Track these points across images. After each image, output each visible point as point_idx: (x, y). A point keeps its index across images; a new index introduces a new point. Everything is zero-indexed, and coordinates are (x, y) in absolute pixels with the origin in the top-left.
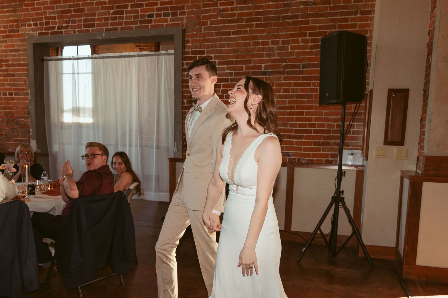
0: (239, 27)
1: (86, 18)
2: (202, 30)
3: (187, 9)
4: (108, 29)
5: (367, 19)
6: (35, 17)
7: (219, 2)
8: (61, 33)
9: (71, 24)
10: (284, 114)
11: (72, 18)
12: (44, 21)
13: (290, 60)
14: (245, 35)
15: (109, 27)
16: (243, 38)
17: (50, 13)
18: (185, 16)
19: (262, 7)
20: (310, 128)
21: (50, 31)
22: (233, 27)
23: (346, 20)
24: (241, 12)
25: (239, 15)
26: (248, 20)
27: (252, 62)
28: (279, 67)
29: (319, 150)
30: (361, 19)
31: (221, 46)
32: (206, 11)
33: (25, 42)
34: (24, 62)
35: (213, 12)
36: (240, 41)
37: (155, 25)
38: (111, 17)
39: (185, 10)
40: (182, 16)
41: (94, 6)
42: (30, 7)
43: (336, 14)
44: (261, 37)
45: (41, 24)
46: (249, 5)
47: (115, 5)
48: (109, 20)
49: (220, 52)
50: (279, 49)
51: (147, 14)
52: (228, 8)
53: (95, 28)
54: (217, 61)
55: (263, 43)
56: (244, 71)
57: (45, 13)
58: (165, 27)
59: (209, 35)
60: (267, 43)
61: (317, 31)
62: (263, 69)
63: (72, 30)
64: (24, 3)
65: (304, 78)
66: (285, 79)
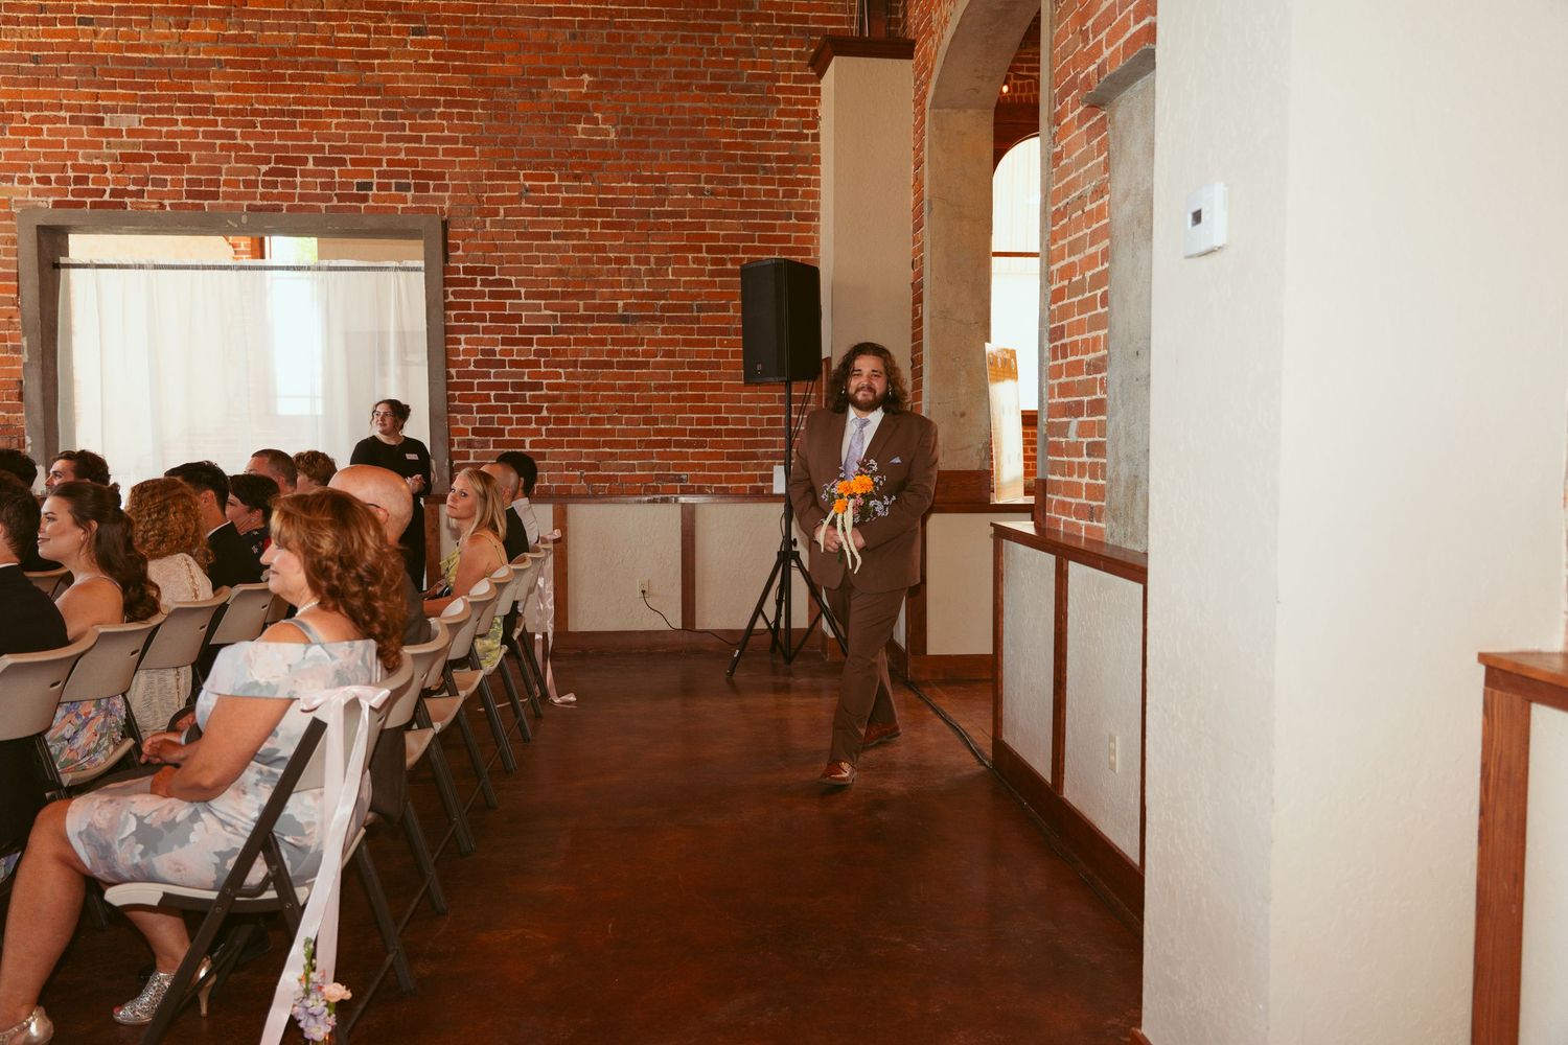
0: (567, 225)
1: (194, 176)
2: (488, 225)
3: (451, 179)
4: (256, 206)
5: (808, 229)
6: (42, 161)
7: (522, 173)
8: (123, 206)
9: (150, 188)
10: (666, 399)
11: (153, 174)
12: (71, 174)
13: (673, 296)
14: (580, 242)
15: (259, 203)
16: (575, 248)
17: (87, 157)
18: (447, 194)
19: (612, 190)
20: (718, 427)
21: (88, 200)
22: (553, 225)
23: (772, 228)
24: (570, 195)
25: (567, 201)
26: (586, 213)
27: (597, 297)
28: (652, 307)
29: (737, 468)
30: (797, 228)
31: (528, 259)
32: (494, 188)
33: (12, 220)
34: (7, 271)
35: (509, 191)
36: (571, 254)
37: (377, 207)
38: (262, 181)
39: (447, 182)
40: (440, 194)
41: (217, 152)
42: (27, 138)
43: (754, 215)
44: (613, 249)
45: (59, 181)
46: (586, 184)
47: (273, 156)
48: (258, 188)
49: (529, 271)
50: (651, 272)
51: (356, 181)
52: (543, 186)
53: (220, 201)
54: (523, 290)
55: (618, 261)
56: (581, 312)
57: (75, 156)
58: (399, 213)
59: (502, 236)
60: (626, 261)
61: (721, 243)
62: (620, 312)
63: (156, 201)
64: (8, 126)
65: (701, 331)
66: (665, 331)
